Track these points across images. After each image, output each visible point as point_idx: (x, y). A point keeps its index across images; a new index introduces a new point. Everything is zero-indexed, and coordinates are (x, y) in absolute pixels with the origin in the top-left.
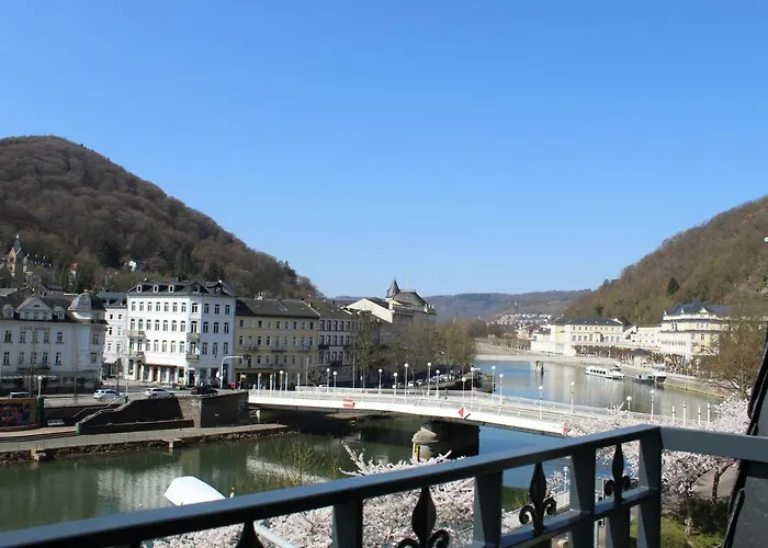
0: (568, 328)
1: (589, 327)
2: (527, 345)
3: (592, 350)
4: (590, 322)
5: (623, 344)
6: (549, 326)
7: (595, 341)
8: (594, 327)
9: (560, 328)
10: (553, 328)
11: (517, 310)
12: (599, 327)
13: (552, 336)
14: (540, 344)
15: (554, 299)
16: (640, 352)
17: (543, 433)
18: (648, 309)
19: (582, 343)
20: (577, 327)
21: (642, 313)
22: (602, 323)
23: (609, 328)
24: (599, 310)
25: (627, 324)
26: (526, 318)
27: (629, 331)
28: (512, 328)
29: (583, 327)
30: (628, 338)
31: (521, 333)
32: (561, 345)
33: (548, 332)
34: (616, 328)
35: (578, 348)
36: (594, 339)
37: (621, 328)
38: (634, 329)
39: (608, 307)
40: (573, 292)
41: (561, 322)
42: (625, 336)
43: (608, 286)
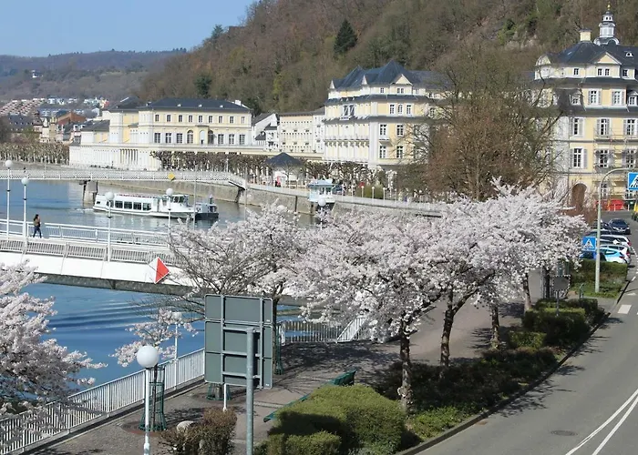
0: (144, 117)
1: (185, 115)
2: (60, 155)
3: (194, 161)
4: (189, 106)
5: (252, 148)
6: (106, 115)
7: (198, 143)
8: (195, 115)
9: (130, 118)
10: (114, 118)
11: (36, 90)
12: (205, 116)
13: (113, 137)
14: (88, 153)
15: (113, 69)
16: (284, 161)
17: (114, 284)
18: (299, 81)
19: (173, 147)
20: (163, 115)
21: (287, 89)
22: (211, 106)
23: (226, 117)
24: (204, 86)
25: (258, 113)
26: (55, 106)
27: (262, 124)
28: (28, 125)
29: (175, 115)
30: (261, 137)
31: (47, 133)
32: (131, 152)
33: (104, 127)
34: (237, 117)
35: (165, 159)
36: (196, 140)
37: (248, 117)
38: (272, 119)
39: (221, 79)
40: (150, 54)
41: (131, 107)
42: (254, 133)
43: (221, 39)
